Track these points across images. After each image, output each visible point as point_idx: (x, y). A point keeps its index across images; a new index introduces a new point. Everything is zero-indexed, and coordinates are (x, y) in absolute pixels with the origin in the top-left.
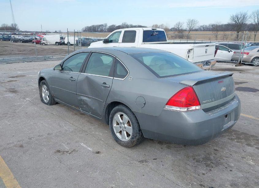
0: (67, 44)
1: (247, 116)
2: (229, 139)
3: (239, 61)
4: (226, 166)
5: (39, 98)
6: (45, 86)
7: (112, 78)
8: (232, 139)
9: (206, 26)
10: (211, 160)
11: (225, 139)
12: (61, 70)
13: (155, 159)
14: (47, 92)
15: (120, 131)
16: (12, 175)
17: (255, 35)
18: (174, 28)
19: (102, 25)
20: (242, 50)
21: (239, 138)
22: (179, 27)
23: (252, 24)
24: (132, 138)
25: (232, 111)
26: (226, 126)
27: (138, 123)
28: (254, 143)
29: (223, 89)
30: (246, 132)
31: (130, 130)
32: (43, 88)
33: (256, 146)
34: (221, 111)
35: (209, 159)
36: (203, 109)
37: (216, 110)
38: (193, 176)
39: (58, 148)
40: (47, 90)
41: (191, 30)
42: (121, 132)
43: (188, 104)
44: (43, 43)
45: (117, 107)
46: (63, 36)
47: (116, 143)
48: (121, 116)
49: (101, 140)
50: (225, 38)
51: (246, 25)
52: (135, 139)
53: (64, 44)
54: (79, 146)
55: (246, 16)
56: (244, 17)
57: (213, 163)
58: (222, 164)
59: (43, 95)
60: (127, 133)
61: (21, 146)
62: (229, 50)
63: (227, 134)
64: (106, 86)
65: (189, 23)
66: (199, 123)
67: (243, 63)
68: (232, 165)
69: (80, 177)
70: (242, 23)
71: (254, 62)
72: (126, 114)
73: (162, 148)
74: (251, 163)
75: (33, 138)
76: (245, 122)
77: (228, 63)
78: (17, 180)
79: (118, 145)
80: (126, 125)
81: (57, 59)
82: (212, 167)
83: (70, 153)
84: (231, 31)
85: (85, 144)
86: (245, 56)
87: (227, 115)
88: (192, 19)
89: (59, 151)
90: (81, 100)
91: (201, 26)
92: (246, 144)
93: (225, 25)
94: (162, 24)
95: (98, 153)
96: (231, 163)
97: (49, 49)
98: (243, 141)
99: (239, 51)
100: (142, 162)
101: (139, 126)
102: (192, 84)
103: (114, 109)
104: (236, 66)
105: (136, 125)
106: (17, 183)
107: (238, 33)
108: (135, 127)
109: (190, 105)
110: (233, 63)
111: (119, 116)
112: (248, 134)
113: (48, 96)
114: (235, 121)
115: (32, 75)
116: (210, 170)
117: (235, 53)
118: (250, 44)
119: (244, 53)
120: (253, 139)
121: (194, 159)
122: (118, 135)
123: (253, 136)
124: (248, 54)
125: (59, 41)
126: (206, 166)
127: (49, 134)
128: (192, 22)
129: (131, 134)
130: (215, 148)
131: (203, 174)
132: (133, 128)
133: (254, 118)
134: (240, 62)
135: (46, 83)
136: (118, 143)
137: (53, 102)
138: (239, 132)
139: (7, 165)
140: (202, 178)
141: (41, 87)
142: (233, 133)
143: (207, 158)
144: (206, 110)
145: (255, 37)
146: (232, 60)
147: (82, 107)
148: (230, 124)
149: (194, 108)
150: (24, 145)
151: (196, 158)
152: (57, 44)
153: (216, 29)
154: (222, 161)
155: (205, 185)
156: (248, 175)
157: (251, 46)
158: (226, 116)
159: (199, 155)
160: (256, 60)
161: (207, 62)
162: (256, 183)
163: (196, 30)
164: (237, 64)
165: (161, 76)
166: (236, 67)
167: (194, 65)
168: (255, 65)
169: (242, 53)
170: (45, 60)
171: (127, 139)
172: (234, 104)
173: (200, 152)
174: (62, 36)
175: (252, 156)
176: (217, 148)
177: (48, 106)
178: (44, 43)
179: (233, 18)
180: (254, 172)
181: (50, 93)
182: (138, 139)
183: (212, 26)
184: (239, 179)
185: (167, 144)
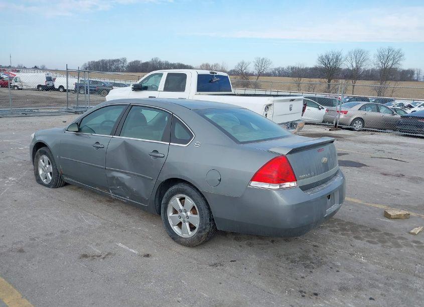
0: (58, 90)
1: (352, 200)
2: (331, 231)
3: (334, 122)
4: (331, 265)
5: (33, 177)
6: (45, 157)
7: (168, 143)
8: (335, 231)
9: (283, 69)
10: (310, 259)
11: (326, 232)
12: (76, 132)
13: (233, 261)
14: (48, 166)
15: (178, 223)
16: (18, 293)
17: (354, 86)
18: (234, 71)
19: (118, 60)
20: (338, 107)
21: (344, 230)
22: (243, 69)
23: (348, 69)
24: (199, 232)
25: (335, 190)
26: (330, 210)
27: (209, 209)
28: (363, 235)
29: (325, 159)
30: (352, 221)
31: (196, 220)
32: (41, 160)
33: (367, 239)
34: (323, 189)
35: (307, 258)
36: (300, 187)
37: (316, 188)
38: (289, 281)
39: (83, 252)
40: (49, 164)
41: (260, 74)
42: (180, 225)
43: (281, 180)
44: (15, 86)
45: (175, 187)
46: (51, 75)
47: (172, 242)
48: (182, 199)
49: (147, 237)
50: (311, 88)
51: (339, 69)
52: (203, 233)
53: (52, 88)
54: (115, 248)
55: (340, 57)
56: (337, 59)
57: (313, 263)
58: (325, 263)
59: (41, 172)
60: (190, 225)
61: (21, 251)
62: (320, 107)
63: (328, 225)
64: (158, 155)
65: (257, 64)
66: (296, 205)
67: (338, 126)
68: (339, 264)
69: (127, 290)
70: (335, 67)
71: (355, 125)
72: (191, 197)
73: (241, 246)
74: (363, 260)
75: (38, 238)
76: (350, 208)
77: (319, 126)
78: (28, 300)
79: (176, 244)
80: (189, 213)
81: (46, 114)
82: (313, 268)
83: (104, 258)
84: (319, 78)
85: (124, 244)
86: (342, 116)
87: (330, 195)
88: (262, 58)
89: (85, 256)
90: (113, 177)
91: (276, 69)
92: (354, 237)
93: (311, 69)
94: (216, 63)
95: (148, 256)
96: (336, 262)
97: (27, 97)
98: (350, 232)
99: (333, 108)
100: (215, 265)
101: (210, 213)
102: (284, 152)
103: (170, 190)
104: (330, 130)
105: (206, 211)
106: (30, 303)
107: (329, 82)
108: (204, 215)
109: (284, 180)
110: (326, 125)
111: (178, 199)
112: (355, 224)
113: (51, 173)
114: (340, 204)
115: (9, 139)
116: (311, 272)
117: (327, 110)
118: (346, 98)
119: (341, 112)
120: (363, 231)
121: (287, 259)
122: (176, 229)
123: (361, 226)
124: (346, 113)
125: (44, 84)
126: (305, 267)
127: (62, 232)
128: (262, 62)
129: (197, 225)
130: (314, 243)
131: (303, 277)
132: (202, 217)
133: (360, 202)
134: (336, 124)
135: (47, 151)
136: (176, 242)
137: (59, 182)
138: (344, 221)
139: (4, 278)
140: (301, 283)
141: (38, 159)
142: (335, 223)
143: (304, 258)
144: (304, 188)
145: (353, 88)
146: (323, 122)
147: (113, 189)
148: (333, 208)
149: (287, 185)
150: (24, 249)
151: (290, 257)
152: (40, 88)
153: (298, 74)
154: (325, 259)
155: (307, 292)
156: (360, 276)
157: (348, 101)
158: (329, 197)
159: (294, 254)
160: (357, 122)
161: (291, 124)
162: (370, 285)
163: (268, 75)
164: (332, 128)
165: (241, 141)
166: (331, 132)
167: (280, 127)
168: (356, 129)
169: (338, 112)
170: (25, 115)
171: (191, 234)
172: (337, 181)
173: (294, 249)
174: (49, 76)
175: (362, 252)
176: (317, 244)
177: (51, 189)
178: (17, 86)
179: (322, 59)
180: (367, 272)
181: (55, 168)
182: (208, 233)
183: (292, 68)
184: (350, 282)
185: (248, 241)
